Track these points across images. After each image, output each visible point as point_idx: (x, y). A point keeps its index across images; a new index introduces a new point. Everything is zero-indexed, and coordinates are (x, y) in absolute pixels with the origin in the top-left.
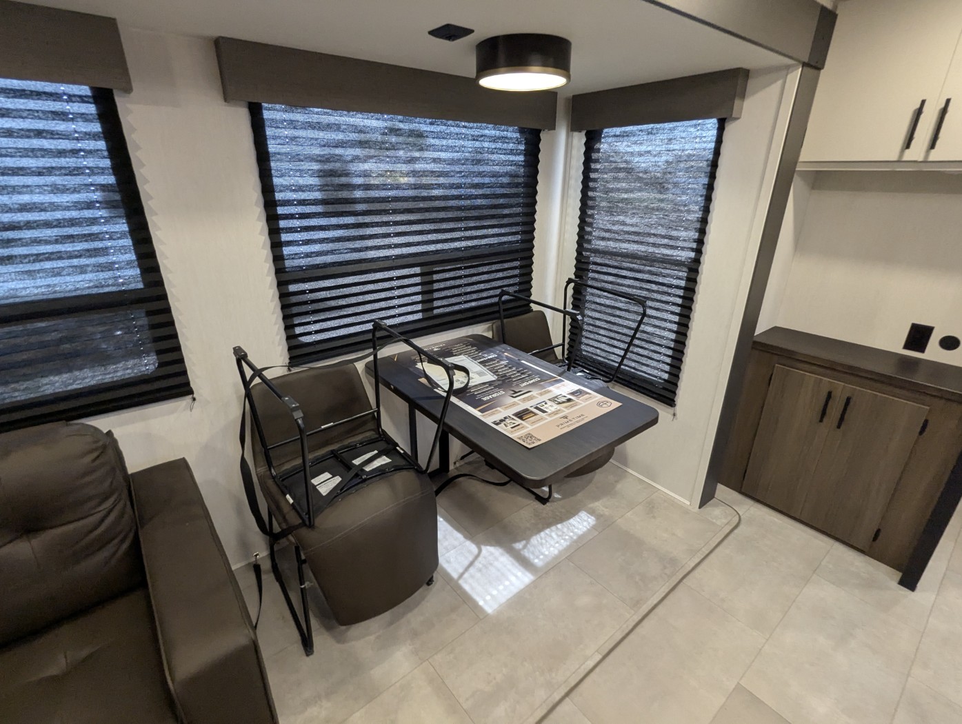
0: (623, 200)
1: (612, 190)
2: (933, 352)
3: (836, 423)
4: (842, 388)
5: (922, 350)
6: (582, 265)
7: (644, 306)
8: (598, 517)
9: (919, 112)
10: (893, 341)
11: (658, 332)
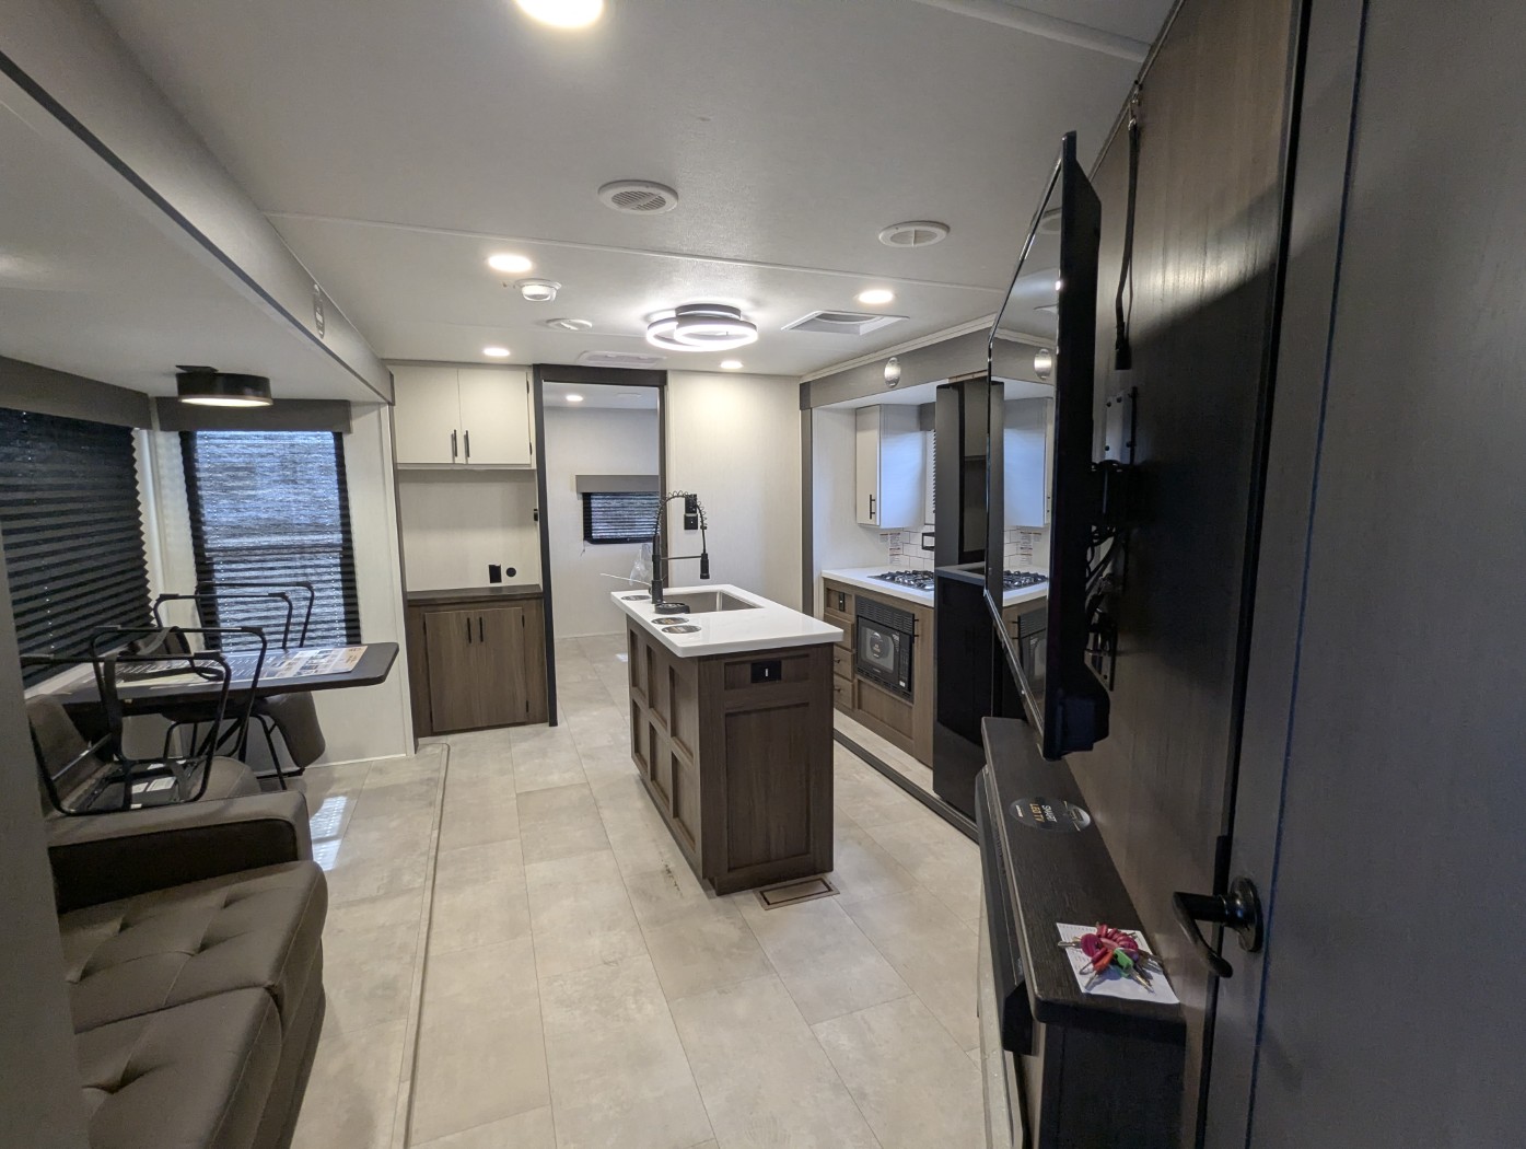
0: (249, 497)
1: (232, 488)
2: (506, 581)
3: (479, 639)
4: (473, 613)
5: (499, 580)
6: (204, 567)
7: (310, 589)
8: (344, 794)
9: (454, 438)
10: (482, 581)
11: (327, 610)
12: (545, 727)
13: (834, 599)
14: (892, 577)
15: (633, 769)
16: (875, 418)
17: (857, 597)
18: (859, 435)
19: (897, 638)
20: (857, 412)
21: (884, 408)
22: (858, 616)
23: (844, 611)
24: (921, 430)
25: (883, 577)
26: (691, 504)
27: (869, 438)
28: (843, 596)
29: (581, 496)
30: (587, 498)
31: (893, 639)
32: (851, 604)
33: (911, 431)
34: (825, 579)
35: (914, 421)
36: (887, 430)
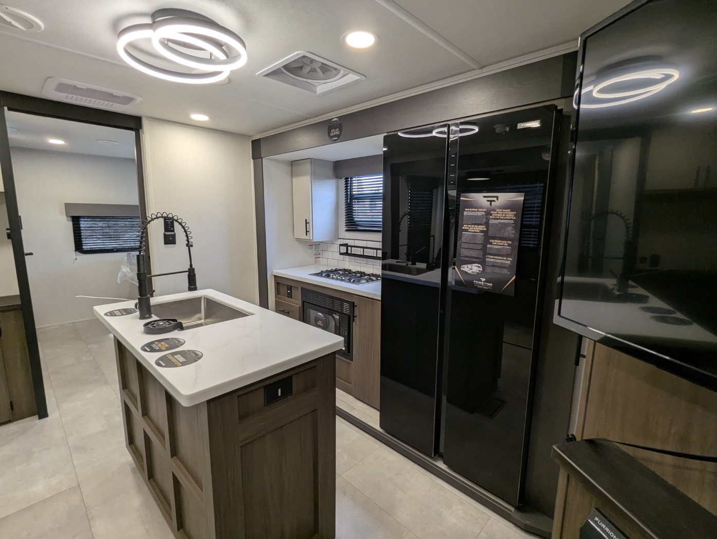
12: (34, 421)
13: (284, 290)
14: (328, 274)
15: (127, 458)
16: (307, 167)
17: (302, 288)
18: (294, 179)
19: (337, 317)
20: (293, 164)
21: (313, 161)
22: (303, 302)
23: (291, 298)
24: (336, 178)
25: (320, 274)
26: (169, 223)
27: (303, 182)
28: (290, 288)
29: (70, 219)
30: (76, 220)
31: (334, 318)
32: (297, 294)
33: (329, 178)
34: (275, 276)
35: (330, 172)
36: (317, 176)
